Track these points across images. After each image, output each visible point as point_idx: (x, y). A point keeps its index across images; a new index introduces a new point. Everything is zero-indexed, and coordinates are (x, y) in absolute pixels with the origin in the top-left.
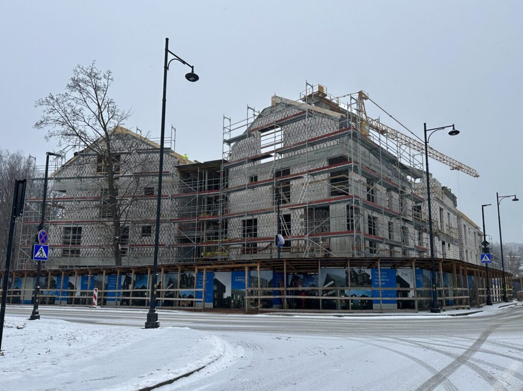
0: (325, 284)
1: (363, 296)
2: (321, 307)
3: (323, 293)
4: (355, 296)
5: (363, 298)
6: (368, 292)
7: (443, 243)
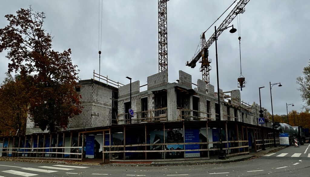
0: (154, 142)
1: (178, 149)
2: (146, 158)
3: (153, 148)
4: (173, 149)
5: (178, 151)
6: (181, 146)
7: (243, 114)
